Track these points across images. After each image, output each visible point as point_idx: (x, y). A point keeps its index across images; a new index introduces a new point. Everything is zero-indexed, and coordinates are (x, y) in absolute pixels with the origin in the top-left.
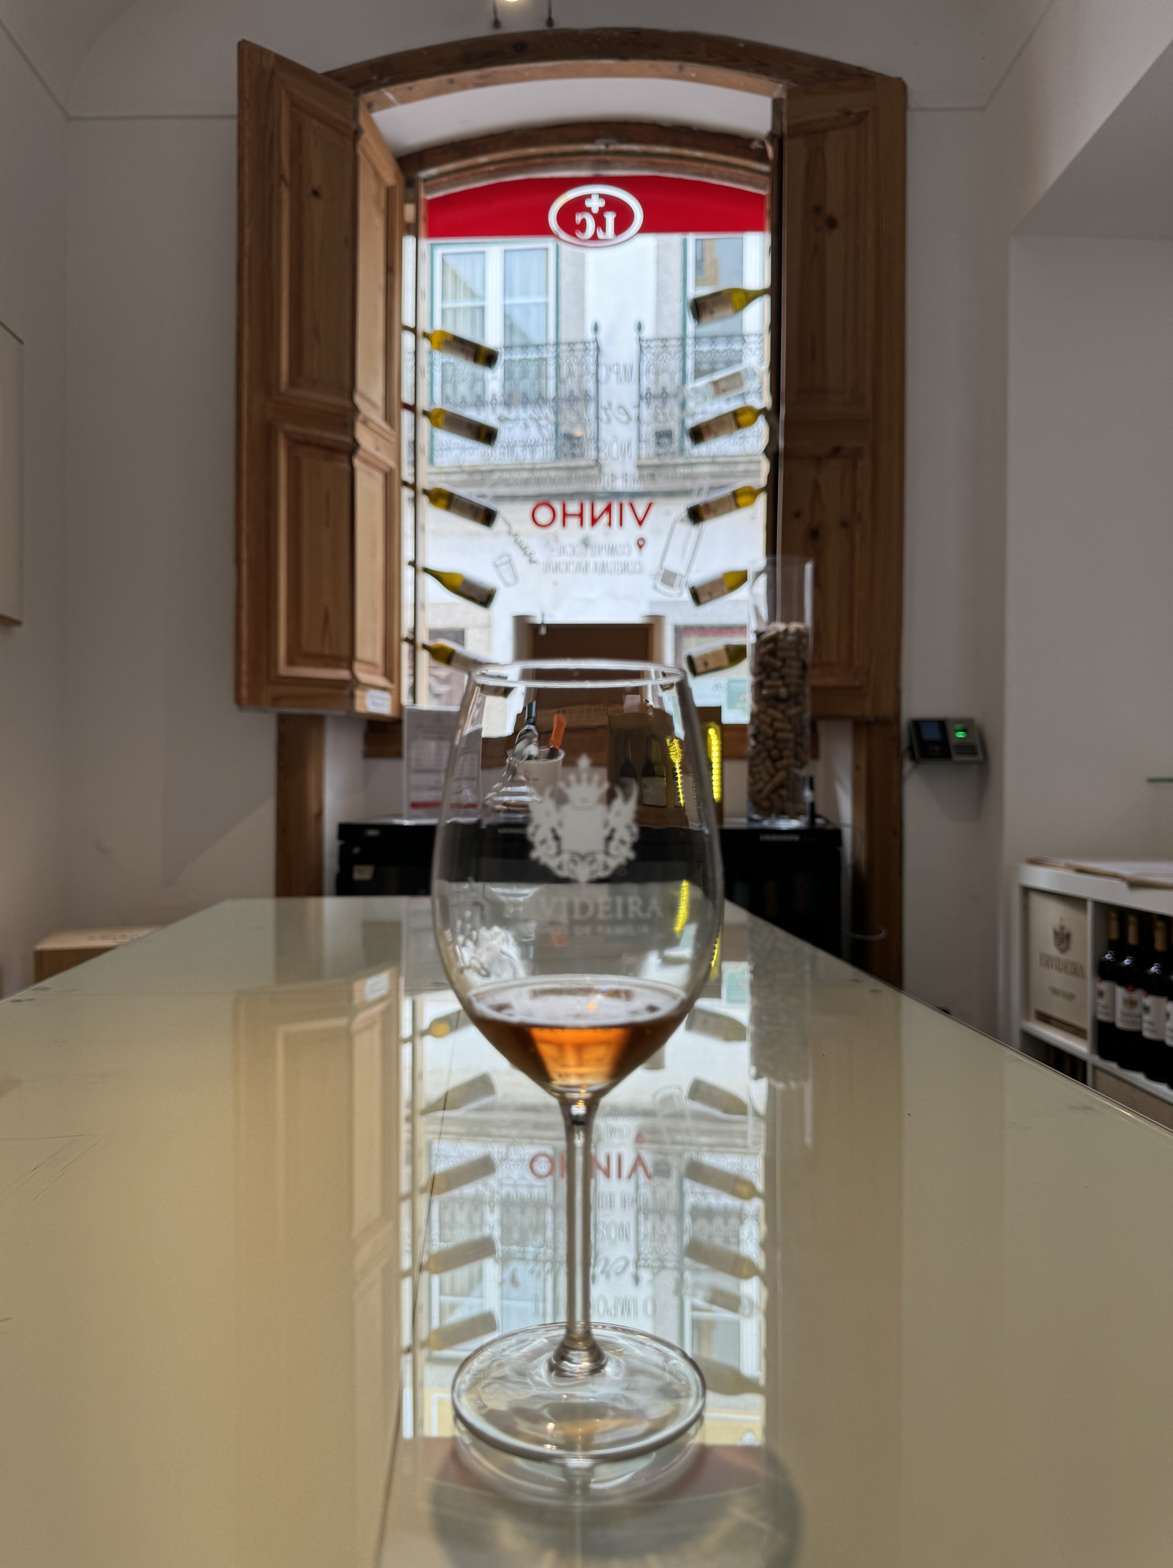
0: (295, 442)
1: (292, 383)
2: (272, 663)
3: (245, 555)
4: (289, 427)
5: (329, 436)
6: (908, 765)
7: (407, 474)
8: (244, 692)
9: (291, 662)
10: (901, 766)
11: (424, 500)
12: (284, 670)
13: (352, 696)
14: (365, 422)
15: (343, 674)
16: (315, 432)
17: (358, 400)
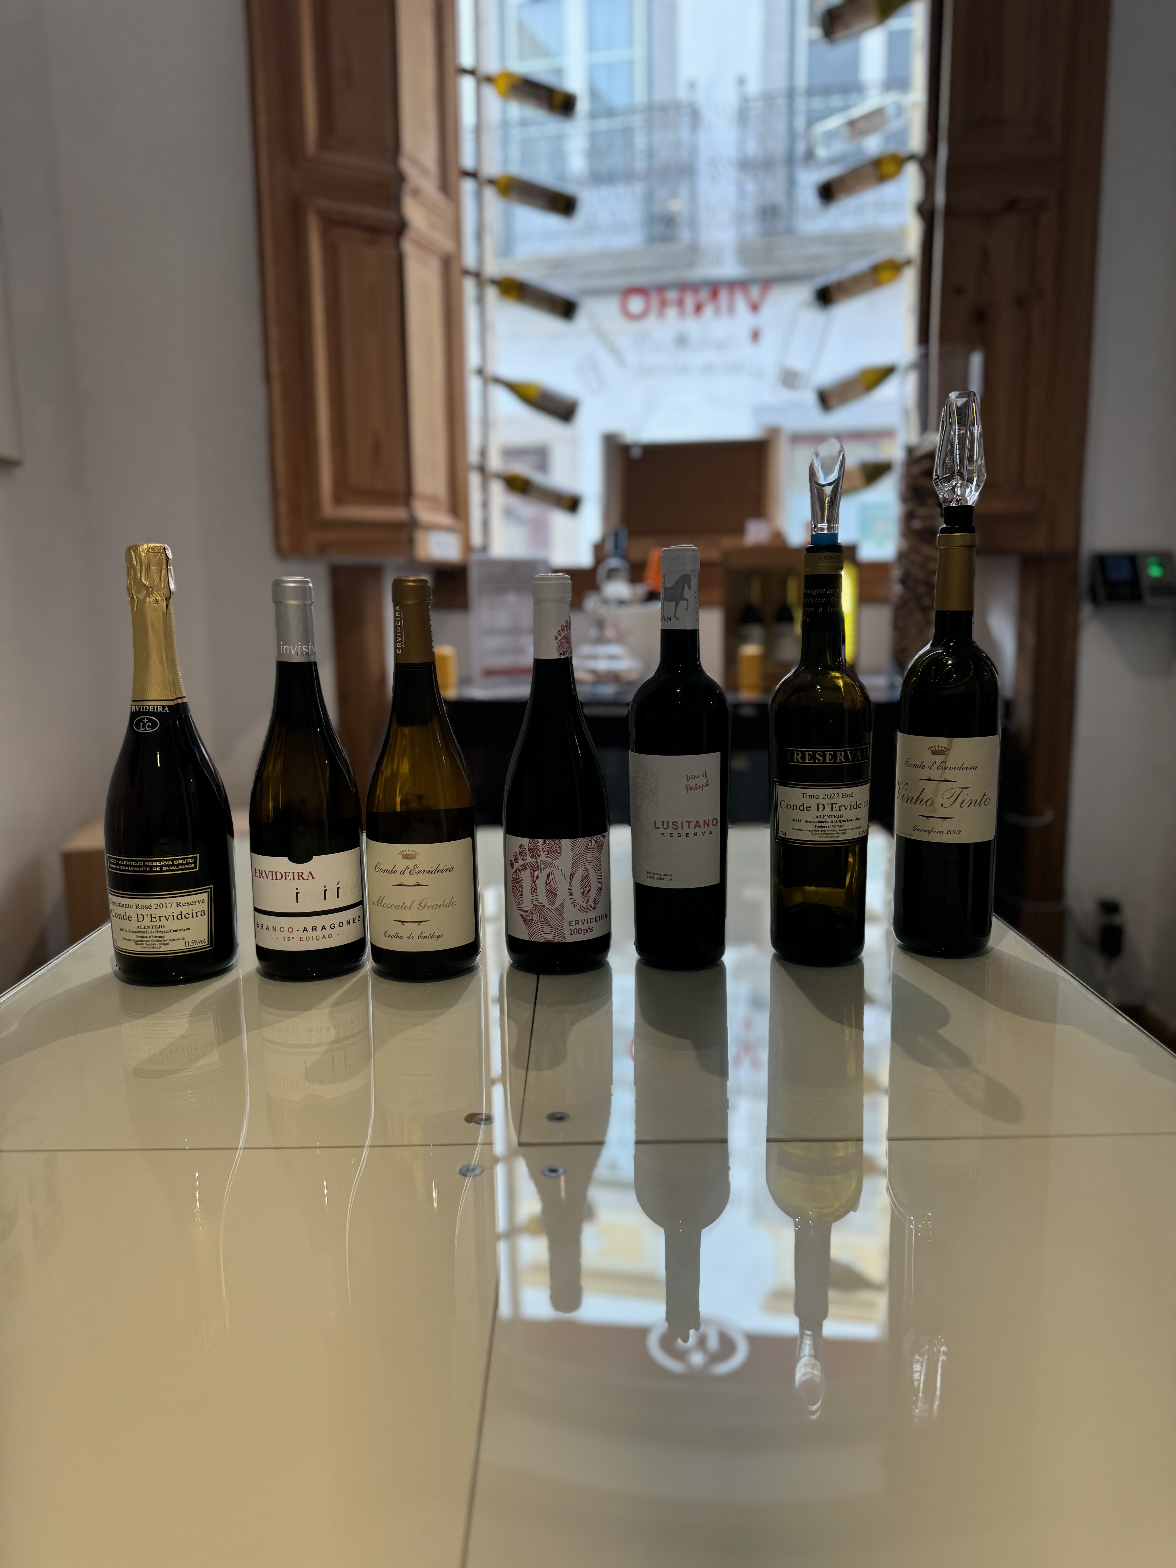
0: (330, 222)
1: (324, 143)
2: (315, 503)
3: (276, 369)
4: (323, 203)
5: (371, 212)
6: (1086, 610)
7: (470, 259)
8: (285, 540)
9: (338, 500)
10: (1076, 610)
11: (491, 293)
12: (328, 509)
13: (411, 542)
14: (416, 192)
15: (397, 514)
16: (353, 209)
17: (406, 165)
